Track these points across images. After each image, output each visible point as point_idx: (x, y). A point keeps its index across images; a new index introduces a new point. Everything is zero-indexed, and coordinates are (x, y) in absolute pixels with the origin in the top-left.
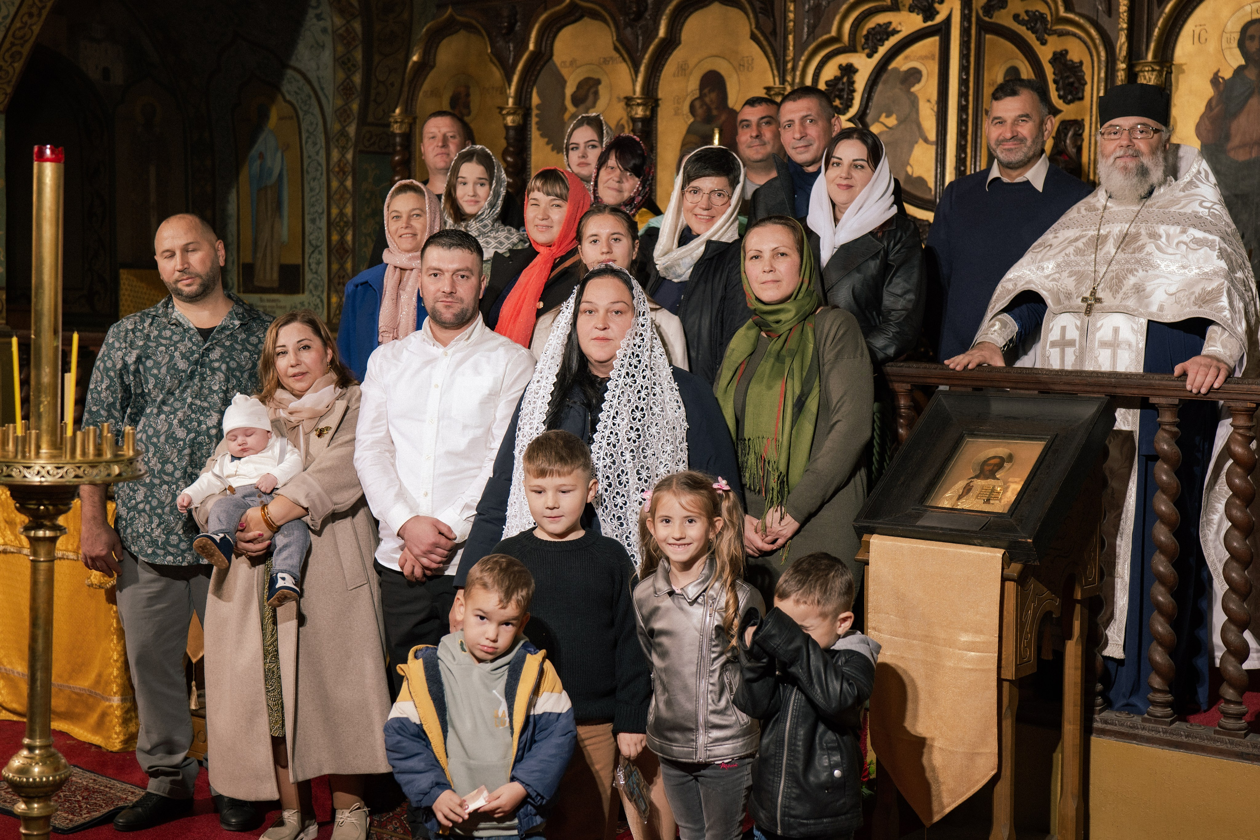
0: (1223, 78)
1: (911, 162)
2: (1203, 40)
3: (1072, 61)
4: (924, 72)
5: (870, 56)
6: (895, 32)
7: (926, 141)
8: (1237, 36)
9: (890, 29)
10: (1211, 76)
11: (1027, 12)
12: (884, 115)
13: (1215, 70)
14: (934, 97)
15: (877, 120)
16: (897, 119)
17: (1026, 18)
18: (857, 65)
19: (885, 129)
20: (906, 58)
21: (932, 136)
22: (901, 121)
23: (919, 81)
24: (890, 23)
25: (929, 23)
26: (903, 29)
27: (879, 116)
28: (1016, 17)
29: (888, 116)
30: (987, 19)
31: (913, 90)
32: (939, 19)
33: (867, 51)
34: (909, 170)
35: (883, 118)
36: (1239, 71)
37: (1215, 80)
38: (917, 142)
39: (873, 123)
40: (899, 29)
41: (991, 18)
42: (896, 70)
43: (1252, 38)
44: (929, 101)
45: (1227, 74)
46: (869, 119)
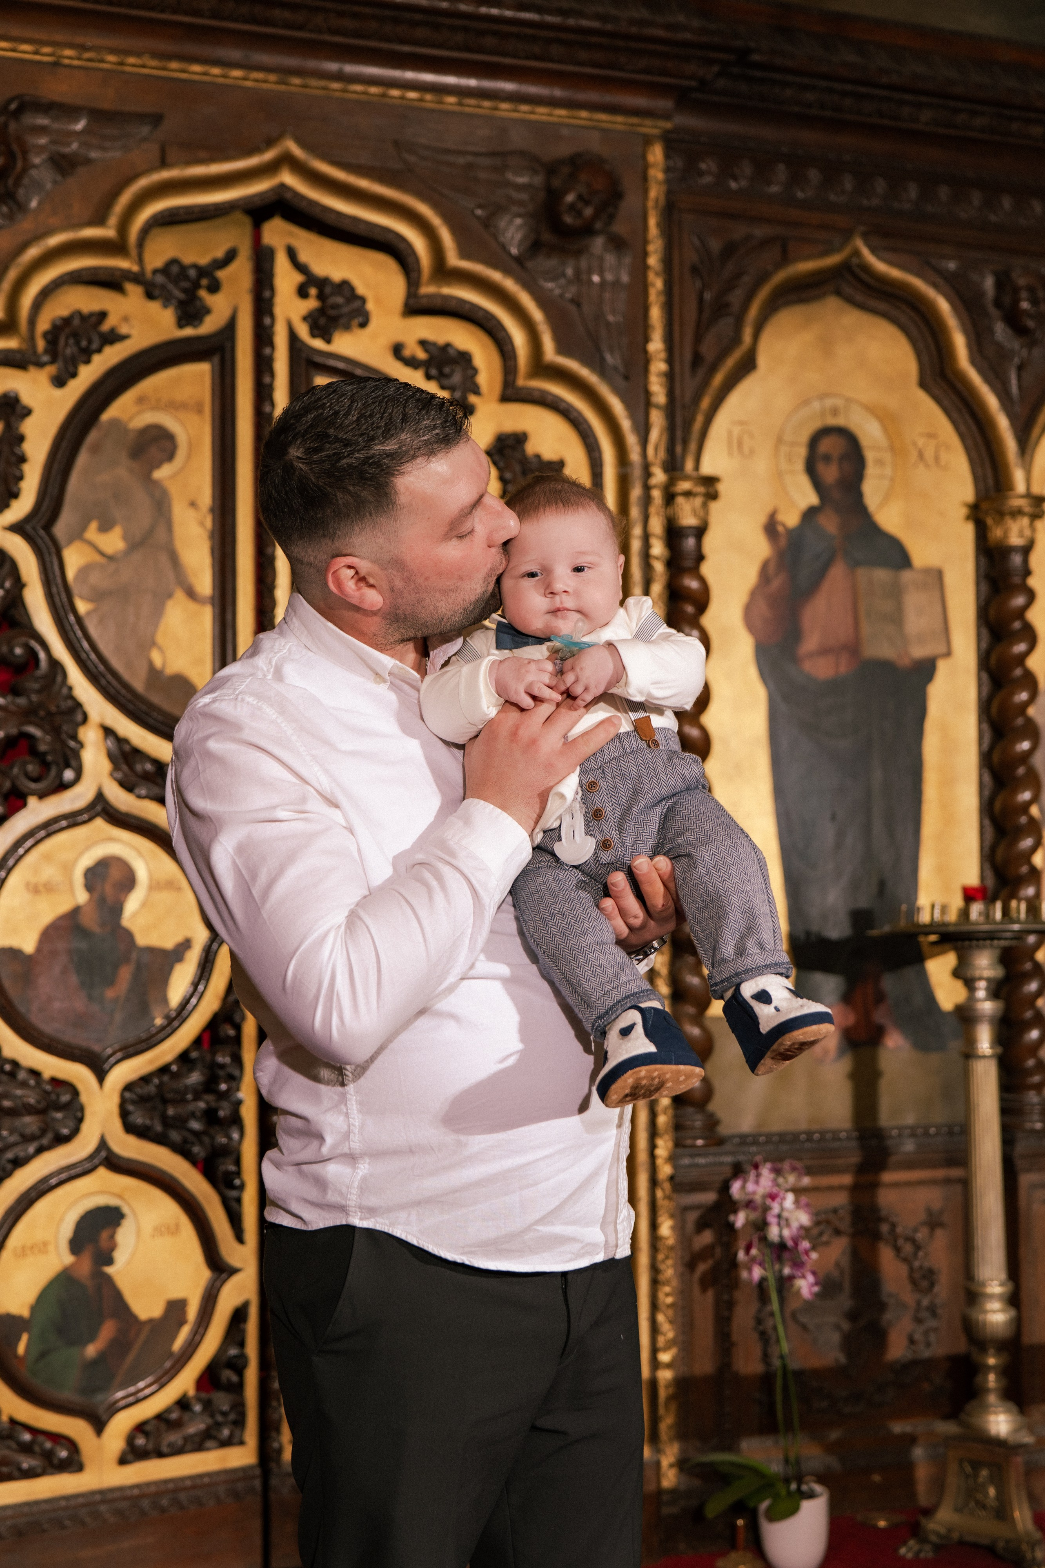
0: (784, 525)
1: (160, 638)
2: (746, 449)
3: (538, 456)
4: (182, 439)
5: (59, 382)
6: (113, 337)
7: (191, 594)
8: (802, 452)
9: (106, 327)
10: (762, 519)
11: (423, 343)
12: (94, 526)
13: (769, 509)
14: (206, 496)
15: (78, 535)
16: (125, 537)
17: (421, 355)
18: (26, 399)
19: (98, 558)
20: (141, 400)
21: (205, 584)
22: (134, 545)
23: (170, 456)
24: (102, 315)
25: (188, 332)
26: (134, 332)
27: (84, 527)
28: (397, 350)
29: (105, 528)
30: (318, 344)
31: (158, 474)
32: (209, 325)
33: (51, 369)
34: (157, 658)
35: (92, 532)
36: (810, 514)
37: (771, 528)
38: (170, 596)
39: (70, 542)
40: (124, 330)
41: (328, 341)
42: (115, 423)
43: (827, 458)
44: (193, 504)
45: (791, 519)
46: (60, 529)
